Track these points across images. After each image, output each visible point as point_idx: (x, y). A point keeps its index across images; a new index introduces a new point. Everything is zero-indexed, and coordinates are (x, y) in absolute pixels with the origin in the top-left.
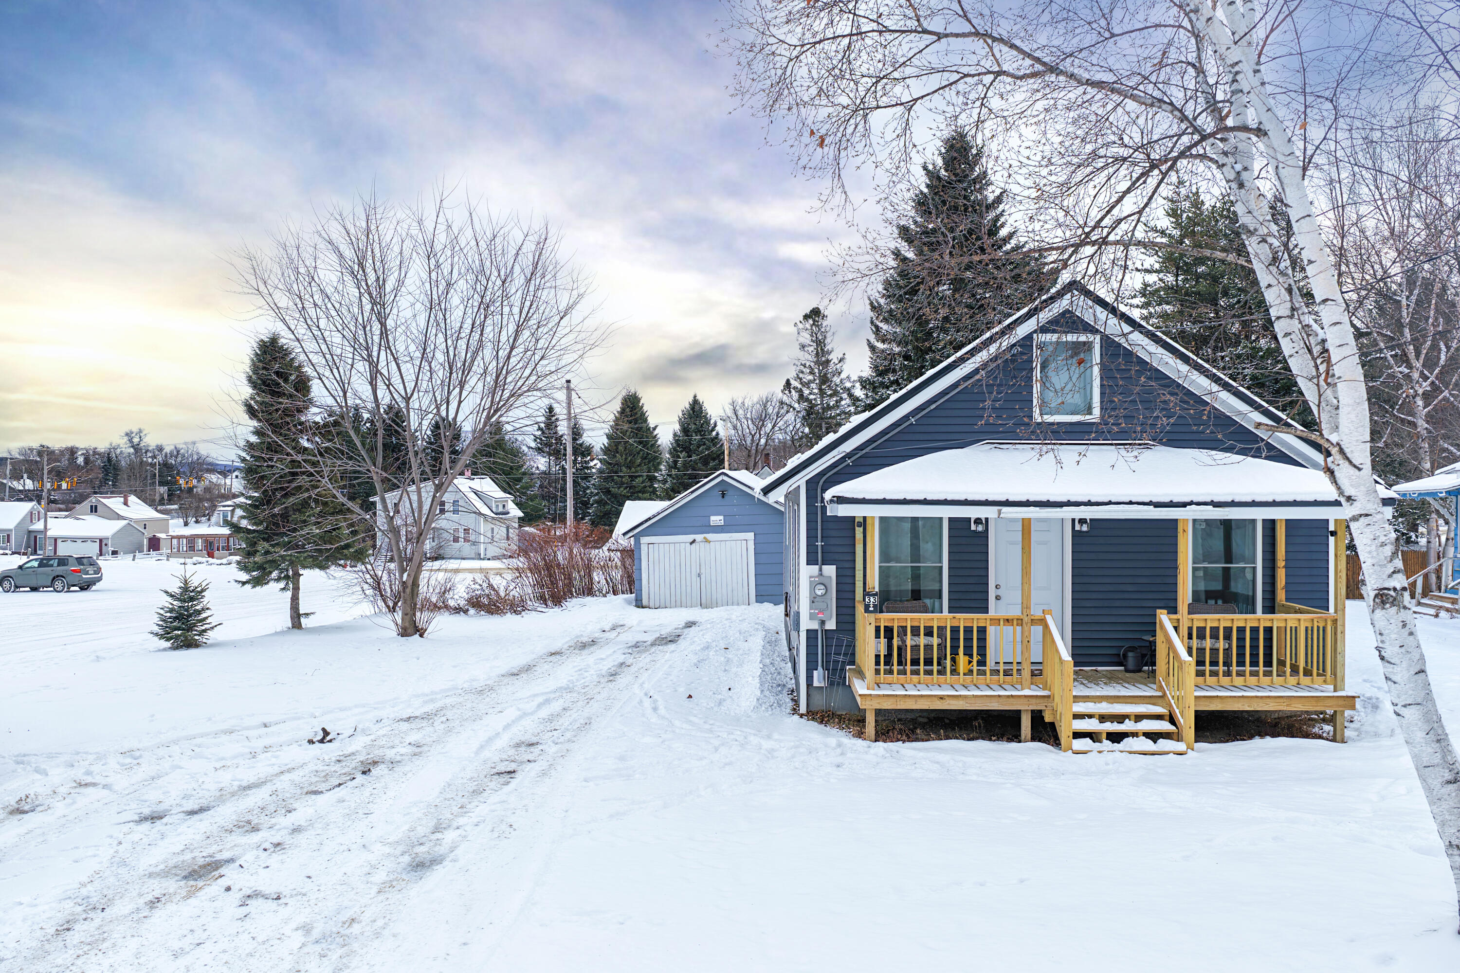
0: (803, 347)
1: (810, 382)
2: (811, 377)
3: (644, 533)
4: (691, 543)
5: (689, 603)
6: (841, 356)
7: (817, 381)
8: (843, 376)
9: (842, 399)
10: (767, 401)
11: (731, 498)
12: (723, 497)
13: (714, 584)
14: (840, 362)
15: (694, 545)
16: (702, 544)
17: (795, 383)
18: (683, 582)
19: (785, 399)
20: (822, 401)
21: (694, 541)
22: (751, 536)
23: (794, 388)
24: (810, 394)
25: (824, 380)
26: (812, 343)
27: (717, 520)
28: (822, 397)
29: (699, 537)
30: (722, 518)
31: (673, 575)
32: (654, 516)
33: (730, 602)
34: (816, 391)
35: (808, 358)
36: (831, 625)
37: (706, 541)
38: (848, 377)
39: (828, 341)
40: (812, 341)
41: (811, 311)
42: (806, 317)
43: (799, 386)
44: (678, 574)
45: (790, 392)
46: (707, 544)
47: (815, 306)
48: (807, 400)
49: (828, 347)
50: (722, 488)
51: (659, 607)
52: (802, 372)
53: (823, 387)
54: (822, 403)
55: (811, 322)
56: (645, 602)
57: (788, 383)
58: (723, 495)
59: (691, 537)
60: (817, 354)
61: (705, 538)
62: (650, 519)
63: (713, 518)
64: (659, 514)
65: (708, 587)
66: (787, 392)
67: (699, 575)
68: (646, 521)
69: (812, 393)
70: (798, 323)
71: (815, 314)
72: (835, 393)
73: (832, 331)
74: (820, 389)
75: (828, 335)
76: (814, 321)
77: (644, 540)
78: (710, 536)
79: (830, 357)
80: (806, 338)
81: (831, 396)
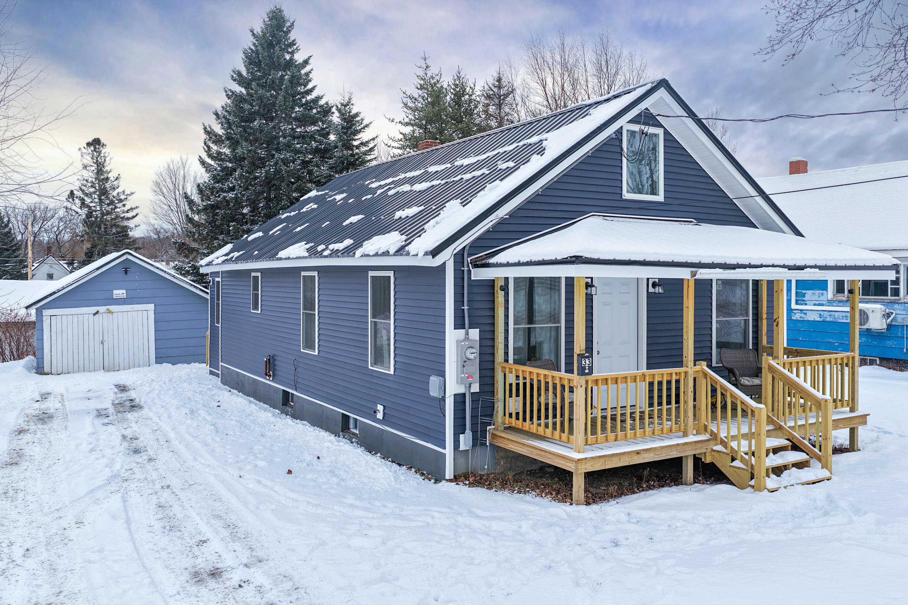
0: (85, 167)
1: (91, 194)
2: (92, 190)
3: (48, 306)
4: (95, 314)
5: (92, 368)
6: (117, 175)
7: (98, 193)
8: (119, 190)
9: (116, 207)
10: (35, 208)
11: (133, 275)
12: (126, 273)
13: (116, 350)
14: (116, 179)
15: (97, 315)
16: (105, 315)
17: (78, 193)
18: (86, 349)
19: (69, 205)
20: (101, 208)
21: (97, 312)
22: (151, 307)
23: (77, 197)
24: (92, 202)
25: (104, 192)
26: (93, 165)
27: (120, 293)
28: (101, 206)
29: (102, 309)
30: (124, 291)
31: (76, 344)
32: (59, 291)
33: (131, 364)
34: (97, 200)
35: (90, 175)
36: (475, 388)
37: (109, 312)
38: (124, 192)
39: (107, 163)
40: (94, 163)
41: (93, 141)
42: (89, 144)
43: (82, 196)
44: (81, 342)
45: (73, 200)
46: (110, 315)
47: (96, 137)
48: (89, 207)
49: (107, 168)
50: (125, 266)
51: (62, 373)
52: (85, 186)
53: (103, 198)
54: (101, 210)
55: (92, 148)
56: (47, 369)
57: (72, 193)
58: (126, 272)
59: (94, 309)
60: (98, 173)
61: (108, 309)
62: (54, 293)
63: (115, 292)
64: (64, 288)
65: (111, 352)
66: (71, 200)
67: (102, 343)
68: (51, 295)
69: (93, 202)
70: (82, 149)
71: (96, 143)
72: (112, 203)
73: (110, 156)
74: (100, 199)
75: (107, 159)
76: (95, 148)
77: (47, 313)
78: (112, 308)
79: (109, 176)
80: (88, 160)
81: (108, 205)
